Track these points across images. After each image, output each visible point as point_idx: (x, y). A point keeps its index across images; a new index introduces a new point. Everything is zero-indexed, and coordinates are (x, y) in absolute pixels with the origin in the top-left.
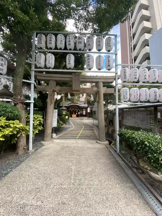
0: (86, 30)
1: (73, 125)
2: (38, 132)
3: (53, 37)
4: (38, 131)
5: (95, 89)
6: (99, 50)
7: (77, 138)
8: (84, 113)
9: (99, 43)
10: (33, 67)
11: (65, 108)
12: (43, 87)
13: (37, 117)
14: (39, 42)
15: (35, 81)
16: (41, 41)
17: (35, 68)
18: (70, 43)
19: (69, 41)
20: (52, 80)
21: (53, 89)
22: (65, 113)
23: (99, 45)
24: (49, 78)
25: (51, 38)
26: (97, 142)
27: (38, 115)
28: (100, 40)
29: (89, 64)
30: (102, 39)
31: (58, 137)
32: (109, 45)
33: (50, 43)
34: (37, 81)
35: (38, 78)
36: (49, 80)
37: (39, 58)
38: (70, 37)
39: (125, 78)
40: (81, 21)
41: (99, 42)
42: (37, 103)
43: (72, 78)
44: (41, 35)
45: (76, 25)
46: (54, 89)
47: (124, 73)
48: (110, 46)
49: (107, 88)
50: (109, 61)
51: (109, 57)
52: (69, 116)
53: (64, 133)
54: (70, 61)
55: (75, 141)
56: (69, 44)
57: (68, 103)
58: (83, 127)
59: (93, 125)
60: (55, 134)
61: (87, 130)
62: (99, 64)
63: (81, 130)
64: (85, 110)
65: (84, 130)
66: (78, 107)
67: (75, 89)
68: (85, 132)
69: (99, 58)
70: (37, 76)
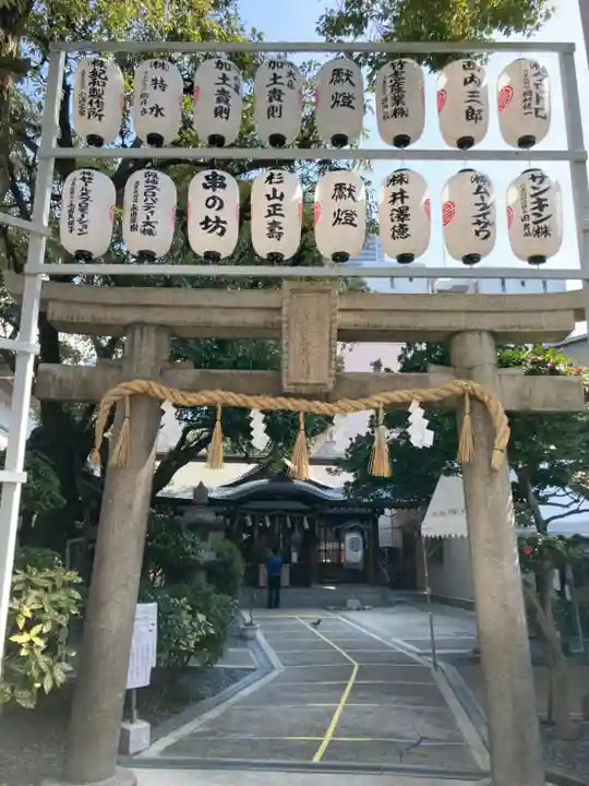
1: (273, 647)
7: (315, 759)
8: (355, 557)
10: (39, 252)
14: (86, 106)
17: (46, 261)
19: (274, 95)
20: (141, 325)
24: (130, 316)
29: (403, 226)
31: (168, 750)
43: (279, 309)
44: (101, 64)
50: (541, 205)
51: (541, 177)
56: (271, 112)
58: (355, 671)
59: (427, 654)
60: (146, 725)
61: (389, 694)
62: (477, 228)
63: (341, 695)
64: (361, 526)
65: (361, 695)
66: (304, 507)
67: (296, 384)
68: (370, 713)
69: (476, 185)
70: (47, 303)
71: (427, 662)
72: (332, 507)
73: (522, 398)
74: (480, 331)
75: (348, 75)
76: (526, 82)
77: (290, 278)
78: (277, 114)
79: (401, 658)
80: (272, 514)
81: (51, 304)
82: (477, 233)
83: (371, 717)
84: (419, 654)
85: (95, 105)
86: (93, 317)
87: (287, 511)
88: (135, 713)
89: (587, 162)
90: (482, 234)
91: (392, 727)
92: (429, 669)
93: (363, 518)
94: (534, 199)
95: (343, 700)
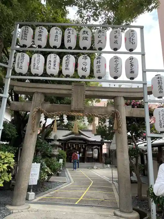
0: (95, 20)
1: (72, 177)
2: (3, 186)
3: (45, 31)
4: (3, 183)
5: (111, 109)
6: (115, 48)
7: (76, 203)
8: (96, 155)
9: (116, 39)
10: (10, 72)
11: (58, 143)
12: (23, 103)
13: (5, 157)
14: (23, 37)
15: (10, 94)
16: (26, 37)
17: (11, 75)
18: (69, 39)
19: (69, 37)
20: (37, 93)
21: (37, 108)
22: (58, 153)
23: (116, 42)
24: (34, 90)
25: (40, 32)
26: (115, 215)
27: (6, 152)
28: (117, 34)
29: (99, 70)
30: (119, 33)
31: (39, 200)
32: (132, 41)
33: (38, 40)
34: (13, 94)
35: (16, 89)
36: (34, 93)
37: (20, 60)
38: (70, 31)
39: (160, 92)
40: (88, 8)
41: (115, 37)
42: (7, 132)
43: (71, 90)
44: (28, 27)
45: (81, 13)
46: (40, 108)
47: (159, 83)
48: (133, 43)
49: (132, 107)
50: (132, 65)
51: (132, 58)
52: (65, 159)
53: (52, 192)
54: (67, 66)
55: (73, 209)
56: (68, 41)
57: (65, 135)
58: (92, 183)
59: (111, 180)
60: (34, 193)
61: (99, 189)
62: (115, 70)
63: (87, 189)
64: (98, 147)
65: (92, 189)
66: (83, 142)
67: (75, 108)
68: (93, 193)
69: (115, 60)
70: (14, 86)
71: (111, 182)
72: (91, 142)
73: (131, 113)
74: (121, 97)
75: (87, 32)
76: (130, 35)
77: (73, 82)
78: (69, 41)
79: (104, 181)
80: (76, 144)
81: (14, 87)
82: (115, 71)
83: (93, 194)
84: (110, 180)
85: (25, 37)
86: (25, 90)
87: (79, 143)
88: (32, 190)
89: (145, 55)
90: (116, 71)
91: (98, 197)
92: (111, 184)
93: (98, 145)
94: (131, 64)
95: (87, 190)
